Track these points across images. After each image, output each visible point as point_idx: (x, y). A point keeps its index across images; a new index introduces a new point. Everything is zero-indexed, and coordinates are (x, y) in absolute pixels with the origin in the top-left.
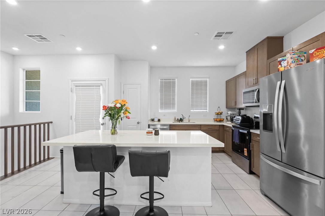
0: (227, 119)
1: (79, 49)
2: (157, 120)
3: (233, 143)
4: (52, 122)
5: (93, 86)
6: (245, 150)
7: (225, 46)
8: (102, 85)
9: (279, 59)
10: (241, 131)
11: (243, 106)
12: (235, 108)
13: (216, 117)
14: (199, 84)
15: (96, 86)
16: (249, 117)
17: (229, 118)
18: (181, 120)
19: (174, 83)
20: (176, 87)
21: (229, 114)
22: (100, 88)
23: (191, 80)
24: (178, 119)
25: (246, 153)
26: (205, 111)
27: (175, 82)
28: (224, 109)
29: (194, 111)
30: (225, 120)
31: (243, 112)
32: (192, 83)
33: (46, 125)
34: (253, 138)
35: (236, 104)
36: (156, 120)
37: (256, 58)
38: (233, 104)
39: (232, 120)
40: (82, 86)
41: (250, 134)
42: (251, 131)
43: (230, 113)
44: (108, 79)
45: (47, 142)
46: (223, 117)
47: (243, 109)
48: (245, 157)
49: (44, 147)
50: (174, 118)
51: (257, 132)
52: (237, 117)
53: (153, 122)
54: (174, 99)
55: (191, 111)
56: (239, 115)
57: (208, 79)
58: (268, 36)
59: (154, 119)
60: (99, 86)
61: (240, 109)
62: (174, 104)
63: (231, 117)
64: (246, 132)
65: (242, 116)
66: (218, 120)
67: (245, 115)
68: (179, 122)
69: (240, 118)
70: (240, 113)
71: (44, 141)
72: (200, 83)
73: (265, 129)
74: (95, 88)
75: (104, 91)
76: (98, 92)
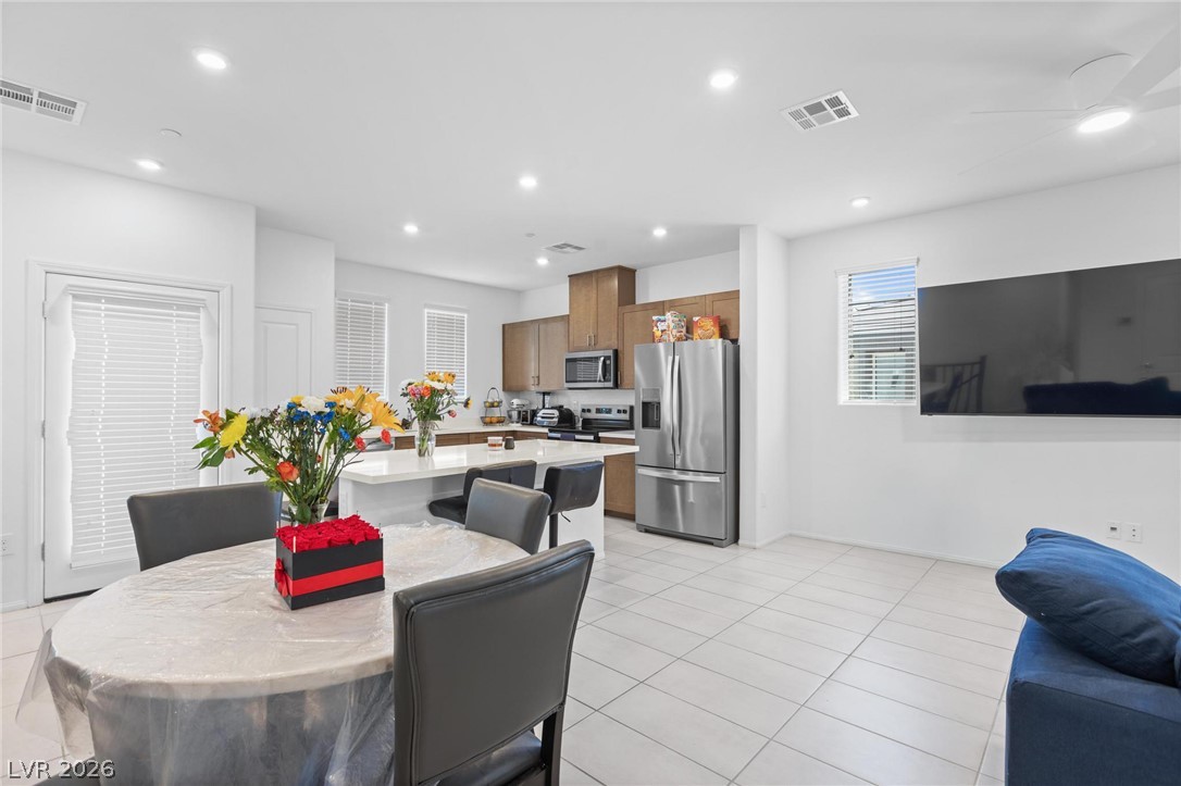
0: (510, 417)
5: (169, 306)
8: (203, 304)
11: (565, 387)
13: (484, 415)
14: (444, 326)
15: (183, 307)
16: (570, 411)
17: (515, 414)
19: (380, 315)
20: (386, 328)
21: (515, 406)
22: (198, 317)
23: (426, 310)
27: (383, 313)
28: (499, 395)
31: (552, 401)
32: (428, 321)
35: (538, 383)
37: (594, 296)
38: (531, 382)
40: (111, 301)
43: (516, 402)
44: (232, 288)
46: (500, 412)
52: (546, 411)
54: (380, 362)
57: (466, 315)
58: (621, 264)
60: (195, 309)
61: (544, 394)
62: (378, 378)
63: (519, 412)
65: (556, 410)
66: (495, 420)
72: (447, 322)
73: (645, 424)
74: (174, 313)
75: (215, 329)
76: (188, 329)
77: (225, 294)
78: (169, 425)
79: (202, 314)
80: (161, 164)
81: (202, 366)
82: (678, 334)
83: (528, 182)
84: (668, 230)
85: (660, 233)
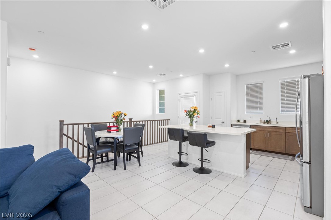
1: (181, 75)
4: (169, 120)
5: (190, 97)
7: (296, 50)
14: (290, 85)
15: (192, 97)
18: (268, 122)
20: (263, 90)
22: (194, 98)
23: (281, 82)
24: (264, 121)
27: (262, 86)
29: (285, 113)
32: (281, 85)
33: (167, 121)
36: (242, 121)
40: (184, 97)
44: (199, 91)
45: (163, 126)
49: (159, 128)
50: (259, 120)
53: (239, 122)
55: (281, 113)
59: (240, 120)
60: (194, 96)
62: (261, 107)
68: (265, 124)
71: (159, 126)
72: (292, 84)
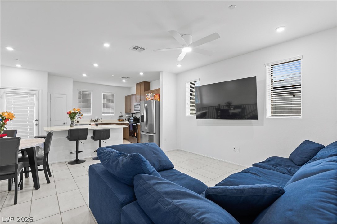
0: (126, 119)
2: (77, 122)
3: (130, 131)
5: (27, 95)
6: (135, 133)
8: (35, 94)
9: (147, 95)
10: (133, 124)
11: (134, 112)
12: (130, 113)
13: (119, 118)
15: (30, 95)
16: (137, 118)
17: (127, 119)
18: (96, 121)
19: (90, 94)
20: (92, 99)
22: (34, 97)
23: (103, 94)
24: (93, 120)
25: (135, 135)
26: (112, 114)
28: (123, 114)
29: (105, 114)
30: (125, 120)
31: (134, 115)
32: (103, 96)
34: (139, 127)
35: (131, 111)
37: (140, 89)
38: (129, 111)
39: (128, 120)
40: (14, 94)
41: (137, 125)
42: (138, 124)
43: (127, 116)
44: (42, 90)
46: (123, 118)
47: (134, 114)
48: (136, 137)
50: (90, 120)
51: (139, 124)
52: (132, 118)
54: (90, 106)
55: (103, 114)
56: (132, 117)
57: (114, 94)
60: (33, 95)
61: (133, 114)
62: (90, 110)
64: (135, 124)
65: (134, 118)
66: (120, 120)
67: (135, 117)
69: (133, 118)
70: (133, 116)
72: (109, 96)
73: (142, 121)
74: (28, 96)
75: (38, 99)
76: (31, 99)
77: (40, 92)
78: (27, 120)
79: (35, 96)
80: (21, 65)
81: (35, 107)
82: (151, 99)
83: (96, 65)
84: (143, 73)
85: (141, 74)
